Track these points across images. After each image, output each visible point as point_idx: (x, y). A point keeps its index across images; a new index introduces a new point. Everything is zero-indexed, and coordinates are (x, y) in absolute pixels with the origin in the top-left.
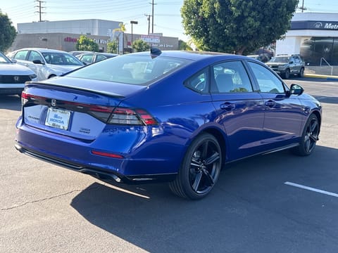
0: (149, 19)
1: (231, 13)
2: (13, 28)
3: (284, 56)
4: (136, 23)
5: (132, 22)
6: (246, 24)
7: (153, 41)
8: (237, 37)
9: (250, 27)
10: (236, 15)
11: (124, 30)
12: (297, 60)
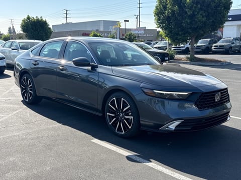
0: (137, 18)
1: (186, 13)
2: (50, 28)
3: (228, 39)
4: (128, 21)
5: (125, 21)
6: (196, 20)
7: (139, 33)
8: (190, 28)
9: (199, 21)
10: (189, 14)
11: (120, 26)
12: (238, 42)
